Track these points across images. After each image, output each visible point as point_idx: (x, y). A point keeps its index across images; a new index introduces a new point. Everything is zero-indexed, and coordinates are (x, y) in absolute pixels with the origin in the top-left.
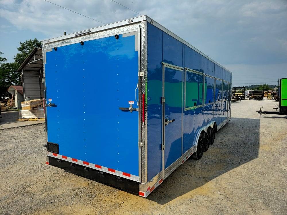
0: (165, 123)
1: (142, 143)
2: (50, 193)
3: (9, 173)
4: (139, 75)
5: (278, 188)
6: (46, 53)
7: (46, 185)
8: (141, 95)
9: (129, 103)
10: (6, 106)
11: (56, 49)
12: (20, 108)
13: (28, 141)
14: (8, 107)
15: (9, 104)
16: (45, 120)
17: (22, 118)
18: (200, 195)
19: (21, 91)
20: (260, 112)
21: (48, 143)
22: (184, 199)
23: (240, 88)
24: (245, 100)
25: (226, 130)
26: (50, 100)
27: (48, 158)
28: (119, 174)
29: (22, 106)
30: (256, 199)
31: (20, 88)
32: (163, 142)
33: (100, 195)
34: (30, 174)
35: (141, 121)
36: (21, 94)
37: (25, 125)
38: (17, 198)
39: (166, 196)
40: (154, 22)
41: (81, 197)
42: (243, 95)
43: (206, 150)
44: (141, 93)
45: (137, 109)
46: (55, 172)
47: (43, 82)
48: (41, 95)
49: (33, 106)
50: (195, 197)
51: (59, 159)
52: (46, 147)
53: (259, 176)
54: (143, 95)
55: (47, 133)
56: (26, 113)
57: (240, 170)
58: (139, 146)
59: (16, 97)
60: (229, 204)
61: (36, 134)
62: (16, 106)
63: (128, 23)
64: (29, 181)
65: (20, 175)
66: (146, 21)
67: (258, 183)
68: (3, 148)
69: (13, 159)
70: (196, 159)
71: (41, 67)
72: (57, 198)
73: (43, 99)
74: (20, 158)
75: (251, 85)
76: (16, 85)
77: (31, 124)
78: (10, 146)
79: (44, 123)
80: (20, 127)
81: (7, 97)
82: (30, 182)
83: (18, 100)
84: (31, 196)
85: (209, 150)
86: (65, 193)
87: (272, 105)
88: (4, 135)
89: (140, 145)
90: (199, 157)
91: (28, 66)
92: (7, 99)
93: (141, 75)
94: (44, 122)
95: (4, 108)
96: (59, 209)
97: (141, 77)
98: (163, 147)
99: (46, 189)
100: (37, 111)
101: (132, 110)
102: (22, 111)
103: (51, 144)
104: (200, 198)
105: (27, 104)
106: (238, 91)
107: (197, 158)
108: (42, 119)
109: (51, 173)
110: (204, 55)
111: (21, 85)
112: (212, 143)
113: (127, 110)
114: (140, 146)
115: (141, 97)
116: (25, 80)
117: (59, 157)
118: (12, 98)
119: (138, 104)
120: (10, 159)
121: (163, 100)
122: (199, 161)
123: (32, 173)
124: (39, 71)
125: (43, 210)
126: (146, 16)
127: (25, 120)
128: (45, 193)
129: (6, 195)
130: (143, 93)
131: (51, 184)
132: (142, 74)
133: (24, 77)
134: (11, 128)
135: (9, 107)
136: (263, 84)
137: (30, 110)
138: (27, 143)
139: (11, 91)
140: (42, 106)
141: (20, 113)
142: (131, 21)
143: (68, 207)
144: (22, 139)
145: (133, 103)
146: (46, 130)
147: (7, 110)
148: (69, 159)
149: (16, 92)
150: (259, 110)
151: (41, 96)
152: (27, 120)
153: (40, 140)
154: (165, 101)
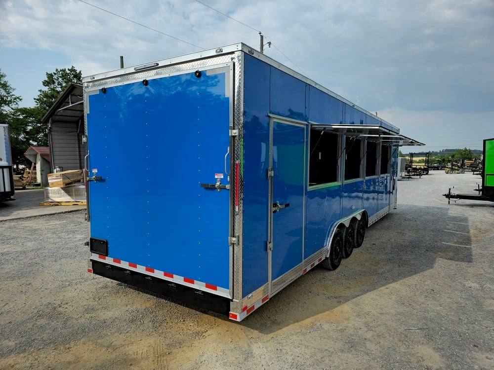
0: (274, 209)
1: (234, 239)
2: (93, 315)
3: (29, 286)
4: (230, 135)
5: (453, 313)
6: (90, 96)
7: (87, 304)
8: (234, 165)
9: (216, 177)
10: (23, 180)
11: (104, 91)
12: (46, 184)
13: (60, 238)
14: (25, 182)
15: (28, 178)
16: (86, 204)
17: (50, 200)
18: (327, 322)
19: (47, 155)
20: (449, 196)
21: (91, 239)
22: (301, 326)
23: (423, 155)
24: (430, 175)
25: (386, 223)
26: (95, 171)
27: (91, 263)
28: (199, 286)
29: (49, 181)
30: (414, 328)
31: (46, 150)
32: (269, 238)
33: (172, 321)
34: (62, 287)
35: (234, 205)
36: (46, 161)
37: (53, 212)
38: (42, 322)
39: (274, 322)
40: (255, 52)
41: (142, 322)
42: (425, 167)
43: (348, 255)
44: (234, 162)
45: (228, 186)
46: (101, 285)
47: (84, 142)
48: (80, 163)
49: (68, 181)
50: (318, 324)
51: (108, 265)
52: (88, 245)
53: (426, 297)
54: (237, 165)
55: (89, 223)
56: (56, 193)
57: (397, 286)
58: (229, 242)
59: (38, 166)
60: (369, 335)
61: (71, 227)
62: (39, 180)
63: (216, 54)
64: (61, 298)
65: (46, 289)
66: (241, 50)
67: (423, 305)
68: (19, 249)
69: (35, 265)
70: (329, 270)
71: (80, 115)
72: (105, 322)
73: (84, 170)
74: (46, 263)
75: (443, 150)
76: (38, 145)
77: (64, 211)
78: (30, 245)
79: (86, 209)
80: (46, 215)
81: (24, 166)
82: (63, 300)
83: (42, 170)
84: (64, 320)
85: (352, 256)
86: (117, 316)
87: (473, 185)
88: (19, 229)
89: (231, 241)
90: (335, 267)
91: (59, 114)
92: (23, 170)
93: (233, 135)
94: (86, 207)
95: (19, 184)
96: (108, 338)
97: (234, 137)
98: (270, 245)
99: (88, 310)
100: (73, 190)
101: (220, 188)
102: (49, 188)
103: (96, 240)
104: (326, 326)
105: (57, 178)
106: (420, 160)
107: (331, 268)
108: (82, 202)
109: (95, 287)
110: (345, 101)
111: (47, 146)
112: (359, 245)
113: (213, 188)
114: (231, 243)
115: (234, 168)
116: (54, 137)
117: (109, 261)
118: (32, 168)
119: (228, 179)
120: (31, 265)
121: (269, 173)
122: (334, 273)
123: (66, 287)
124: (77, 122)
125: (83, 340)
126: (242, 43)
127: (54, 204)
128: (87, 315)
129: (26, 317)
130: (237, 162)
131: (96, 303)
132: (235, 132)
133: (53, 133)
134: (30, 217)
135: (27, 182)
136: (462, 148)
137: (62, 188)
138: (58, 240)
139: (30, 155)
140: (82, 181)
141: (45, 193)
142: (219, 51)
143: (120, 336)
144: (49, 235)
145: (222, 177)
146: (89, 219)
147: (24, 188)
148: (124, 265)
149: (39, 157)
150: (447, 193)
151: (80, 165)
152: (58, 204)
153: (79, 237)
154: (273, 175)
